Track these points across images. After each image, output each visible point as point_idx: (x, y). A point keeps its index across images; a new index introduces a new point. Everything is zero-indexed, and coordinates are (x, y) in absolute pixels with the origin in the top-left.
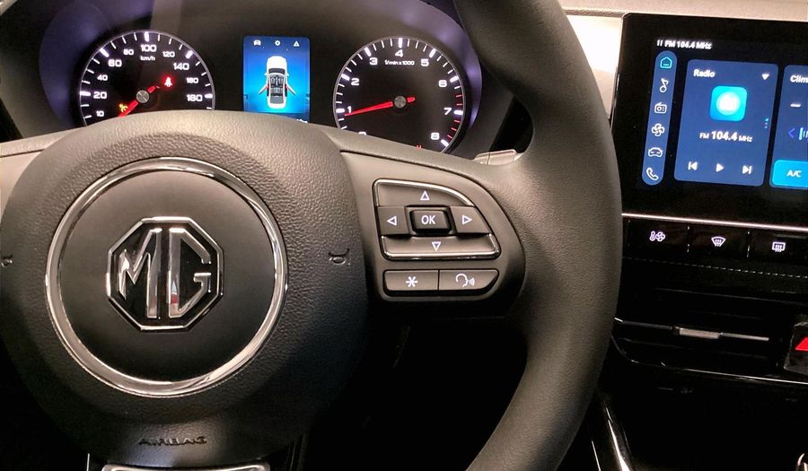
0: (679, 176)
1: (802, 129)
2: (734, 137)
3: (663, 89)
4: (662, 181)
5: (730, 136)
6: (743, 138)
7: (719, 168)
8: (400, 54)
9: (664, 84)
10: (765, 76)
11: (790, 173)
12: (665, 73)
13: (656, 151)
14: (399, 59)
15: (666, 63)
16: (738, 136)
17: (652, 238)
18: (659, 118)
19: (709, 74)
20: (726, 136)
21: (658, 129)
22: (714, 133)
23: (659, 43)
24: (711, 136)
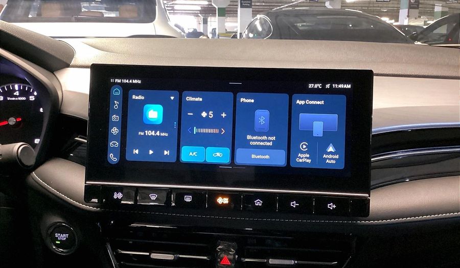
0: (128, 158)
1: (195, 128)
2: (158, 133)
3: (116, 107)
4: (119, 161)
5: (155, 133)
6: (163, 134)
7: (151, 152)
8: (17, 93)
9: (116, 104)
10: (172, 98)
11: (191, 154)
12: (116, 98)
13: (114, 144)
14: (16, 96)
15: (117, 92)
16: (160, 133)
17: (115, 197)
18: (115, 124)
19: (141, 97)
20: (153, 133)
21: (115, 131)
22: (146, 132)
23: (112, 80)
24: (145, 133)
